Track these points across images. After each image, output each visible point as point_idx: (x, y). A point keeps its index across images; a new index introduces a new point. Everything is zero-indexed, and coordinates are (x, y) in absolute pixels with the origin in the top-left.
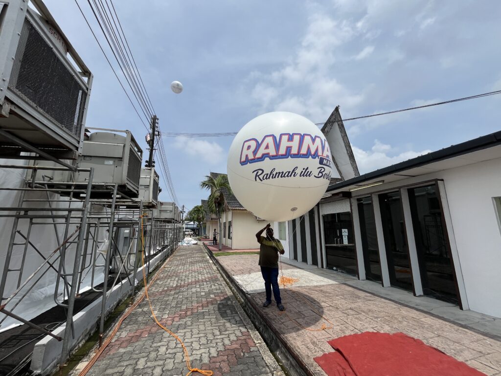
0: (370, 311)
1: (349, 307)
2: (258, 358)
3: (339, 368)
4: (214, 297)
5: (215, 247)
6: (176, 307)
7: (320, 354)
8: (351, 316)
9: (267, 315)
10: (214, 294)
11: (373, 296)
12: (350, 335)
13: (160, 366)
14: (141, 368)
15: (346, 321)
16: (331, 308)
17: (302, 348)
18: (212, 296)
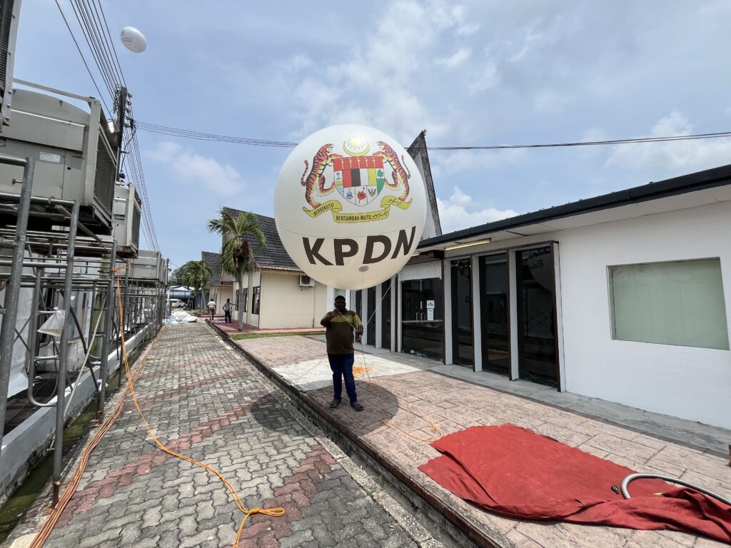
0: (468, 401)
1: (444, 398)
2: (346, 478)
3: (452, 475)
4: (250, 399)
5: (231, 326)
6: (190, 420)
7: (424, 461)
8: (448, 410)
9: (339, 418)
10: (249, 395)
11: (466, 383)
12: (455, 433)
13: (191, 515)
14: (155, 524)
15: (445, 416)
16: (421, 402)
17: (399, 456)
18: (247, 399)
